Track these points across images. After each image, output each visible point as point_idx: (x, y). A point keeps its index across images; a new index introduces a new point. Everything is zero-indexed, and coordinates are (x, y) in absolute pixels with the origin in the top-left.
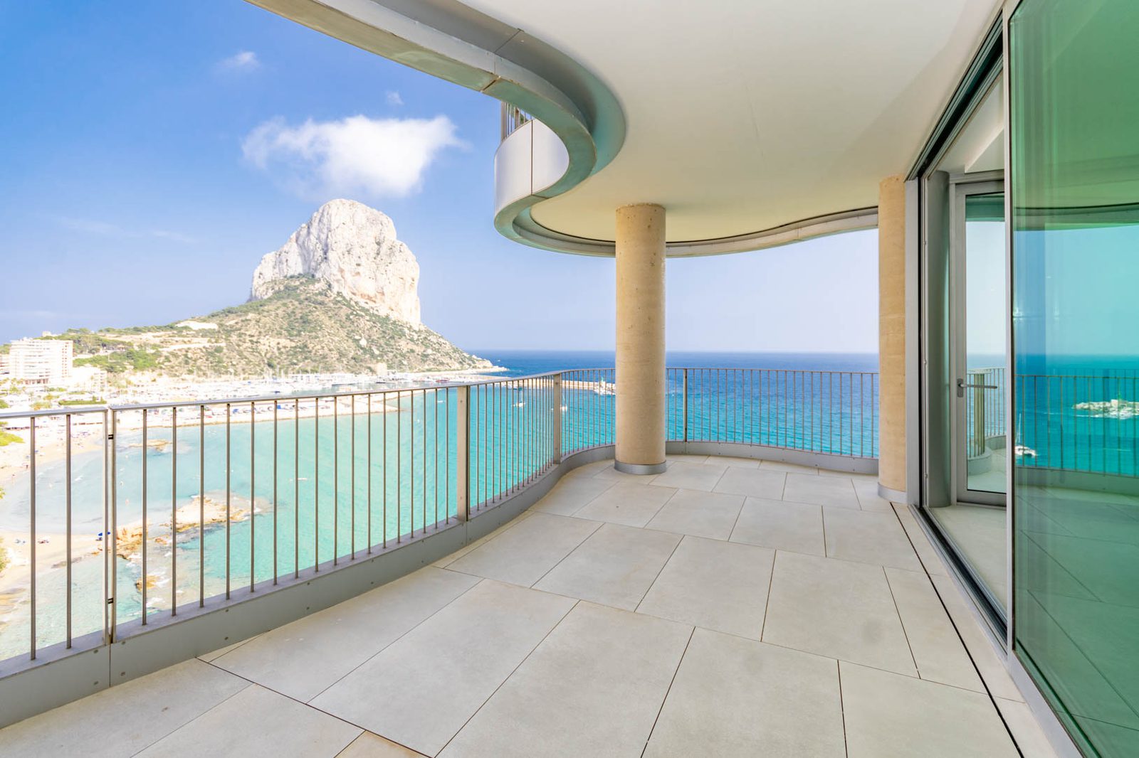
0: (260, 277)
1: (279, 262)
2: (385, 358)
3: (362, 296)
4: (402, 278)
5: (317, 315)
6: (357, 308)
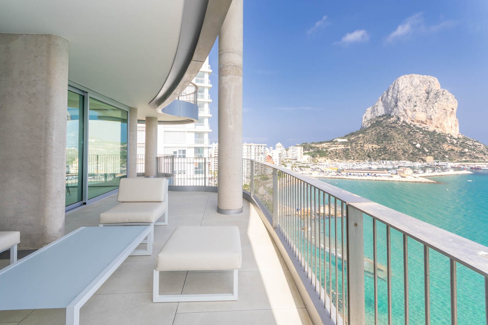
0: (365, 119)
1: (373, 111)
2: (433, 153)
3: (418, 121)
4: (444, 109)
5: (392, 133)
6: (414, 128)
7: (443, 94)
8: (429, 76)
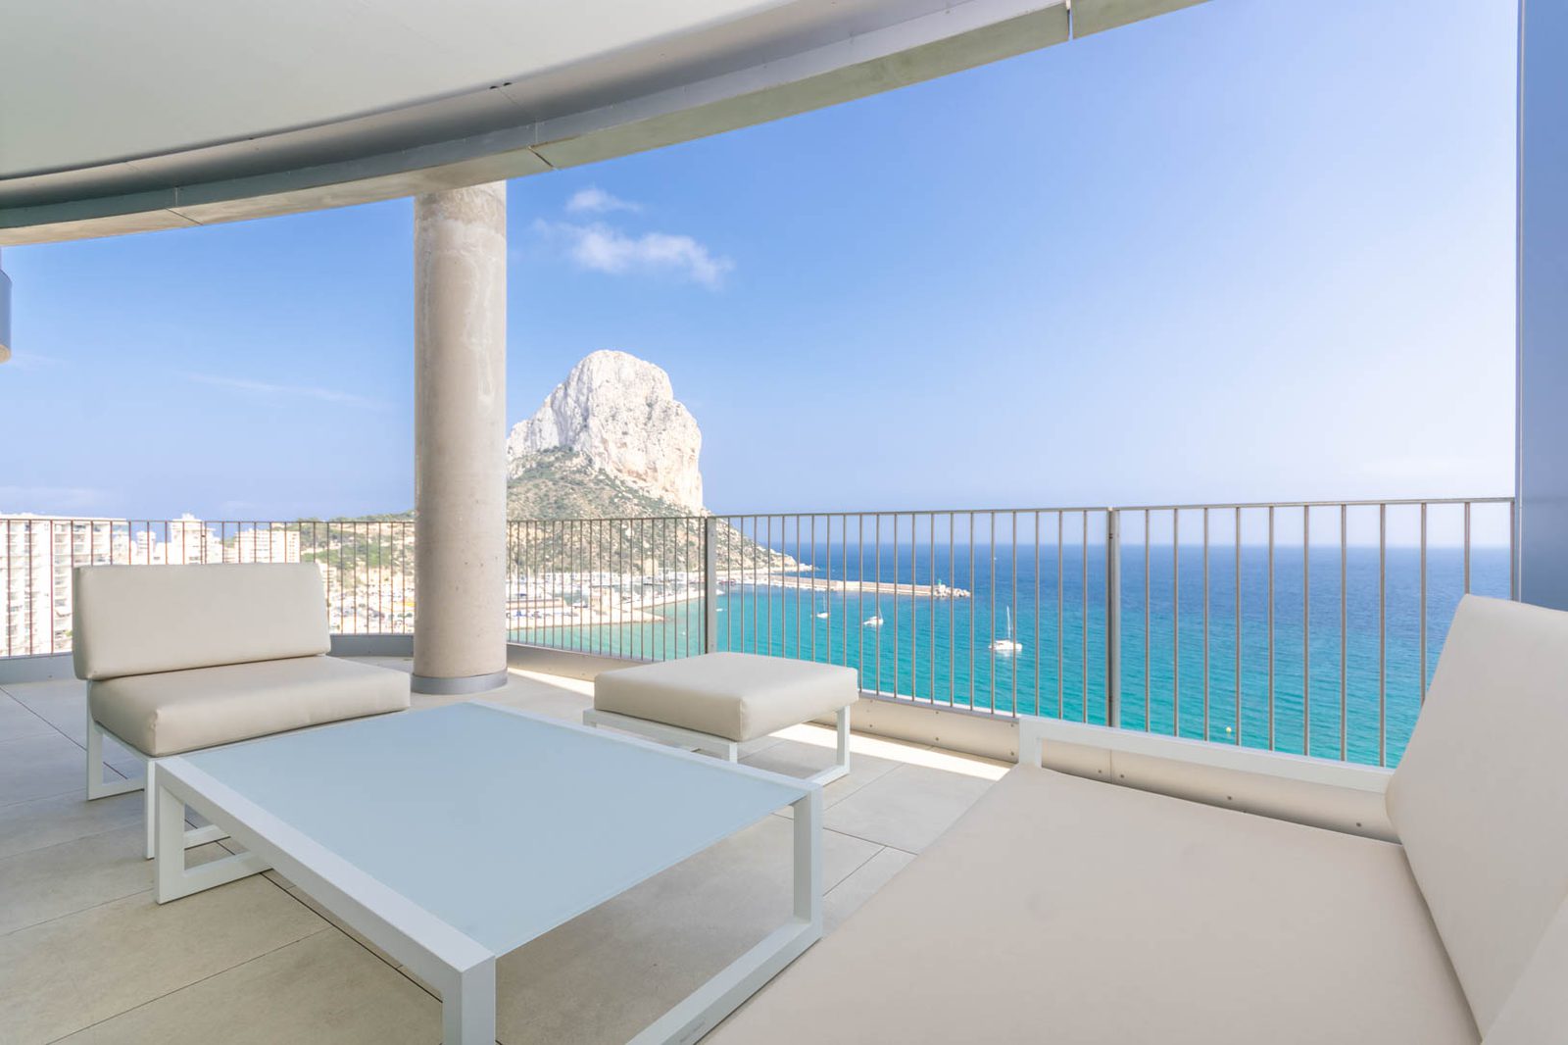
0: (509, 452)
1: (531, 433)
2: (657, 552)
3: (630, 473)
4: (679, 450)
5: (575, 499)
6: (623, 488)
7: (677, 414)
8: (653, 365)
